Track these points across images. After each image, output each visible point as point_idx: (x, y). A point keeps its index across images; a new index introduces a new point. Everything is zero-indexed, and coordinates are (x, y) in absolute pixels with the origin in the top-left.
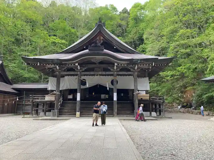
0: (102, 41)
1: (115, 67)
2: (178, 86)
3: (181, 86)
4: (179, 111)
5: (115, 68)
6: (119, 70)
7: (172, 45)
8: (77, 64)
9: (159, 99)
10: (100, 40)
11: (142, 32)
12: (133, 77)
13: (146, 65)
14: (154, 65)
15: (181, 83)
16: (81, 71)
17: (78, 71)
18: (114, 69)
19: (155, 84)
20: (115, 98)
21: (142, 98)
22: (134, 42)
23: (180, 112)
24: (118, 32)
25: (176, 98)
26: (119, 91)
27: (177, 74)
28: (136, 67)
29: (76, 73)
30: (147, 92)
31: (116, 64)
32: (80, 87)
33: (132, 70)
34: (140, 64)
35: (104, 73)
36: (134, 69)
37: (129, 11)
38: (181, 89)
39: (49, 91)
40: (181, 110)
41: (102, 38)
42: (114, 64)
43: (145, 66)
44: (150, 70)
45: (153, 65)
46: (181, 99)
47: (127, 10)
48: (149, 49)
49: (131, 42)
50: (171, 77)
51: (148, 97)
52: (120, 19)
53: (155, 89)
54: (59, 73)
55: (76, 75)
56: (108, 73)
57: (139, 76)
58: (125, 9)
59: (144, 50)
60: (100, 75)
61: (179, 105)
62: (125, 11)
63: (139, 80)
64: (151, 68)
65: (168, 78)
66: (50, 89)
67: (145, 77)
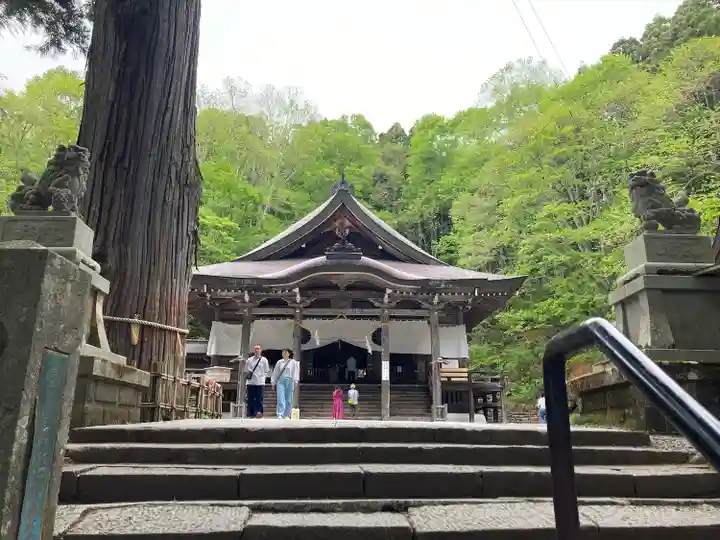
0: (347, 231)
1: (386, 296)
5: (386, 299)
6: (394, 304)
7: (526, 243)
8: (297, 290)
9: (492, 380)
10: (342, 228)
11: (447, 197)
12: (429, 323)
13: (460, 294)
14: (479, 294)
16: (301, 306)
17: (297, 305)
18: (382, 303)
19: (485, 348)
20: (385, 375)
21: (449, 378)
22: (423, 224)
24: (379, 196)
26: (395, 360)
27: (540, 319)
28: (436, 297)
29: (290, 312)
30: (463, 363)
31: (389, 291)
32: (300, 347)
33: (425, 305)
34: (446, 291)
35: (357, 312)
36: (432, 304)
37: (408, 134)
39: (209, 358)
41: (348, 223)
42: (383, 291)
43: (458, 298)
44: (470, 307)
45: (476, 294)
47: (403, 131)
48: (467, 249)
49: (414, 226)
50: (524, 326)
51: (466, 375)
52: (383, 158)
53: (487, 361)
54: (250, 310)
55: (292, 317)
56: (367, 312)
57: (442, 322)
58: (396, 126)
59: (453, 248)
60: (348, 317)
62: (396, 134)
63: (443, 331)
64: (470, 300)
65: (518, 328)
66: (213, 353)
67: (458, 323)
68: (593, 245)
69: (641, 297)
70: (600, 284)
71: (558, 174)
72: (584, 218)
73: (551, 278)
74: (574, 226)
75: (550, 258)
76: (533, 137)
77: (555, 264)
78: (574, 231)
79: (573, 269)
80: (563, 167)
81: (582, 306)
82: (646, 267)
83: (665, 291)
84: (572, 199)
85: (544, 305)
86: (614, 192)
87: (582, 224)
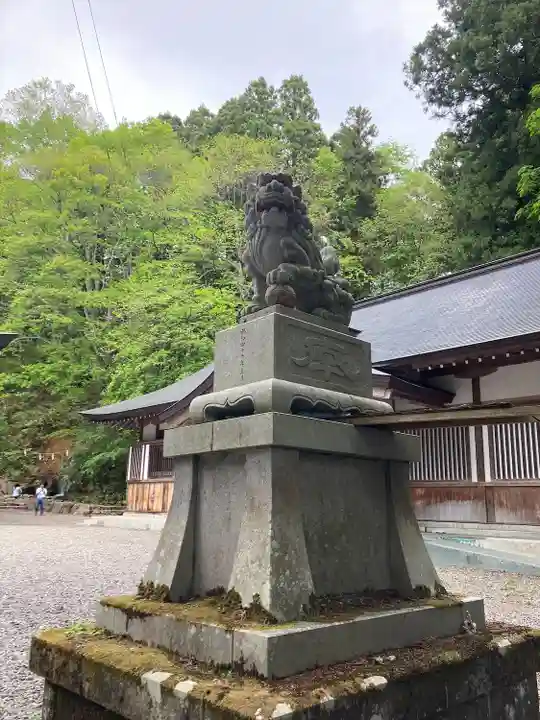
2: (28, 424)
3: (39, 426)
4: (13, 505)
15: (39, 416)
23: (15, 506)
25: (11, 464)
27: (24, 385)
38: (36, 435)
40: (17, 501)
46: (30, 467)
50: (3, 392)
61: (17, 485)
68: (101, 313)
69: (251, 461)
70: (100, 359)
71: (77, 226)
72: (97, 282)
73: (45, 340)
74: (84, 289)
75: (49, 317)
76: (58, 172)
77: (54, 326)
78: (84, 293)
79: (74, 336)
80: (85, 220)
81: (77, 377)
82: (276, 390)
83: (306, 454)
84: (88, 257)
85: (32, 368)
86: (134, 265)
87: (93, 288)
